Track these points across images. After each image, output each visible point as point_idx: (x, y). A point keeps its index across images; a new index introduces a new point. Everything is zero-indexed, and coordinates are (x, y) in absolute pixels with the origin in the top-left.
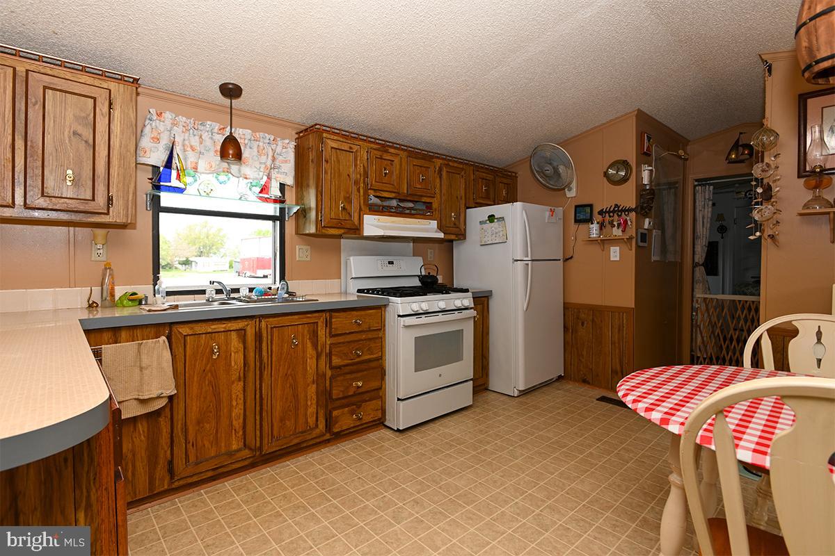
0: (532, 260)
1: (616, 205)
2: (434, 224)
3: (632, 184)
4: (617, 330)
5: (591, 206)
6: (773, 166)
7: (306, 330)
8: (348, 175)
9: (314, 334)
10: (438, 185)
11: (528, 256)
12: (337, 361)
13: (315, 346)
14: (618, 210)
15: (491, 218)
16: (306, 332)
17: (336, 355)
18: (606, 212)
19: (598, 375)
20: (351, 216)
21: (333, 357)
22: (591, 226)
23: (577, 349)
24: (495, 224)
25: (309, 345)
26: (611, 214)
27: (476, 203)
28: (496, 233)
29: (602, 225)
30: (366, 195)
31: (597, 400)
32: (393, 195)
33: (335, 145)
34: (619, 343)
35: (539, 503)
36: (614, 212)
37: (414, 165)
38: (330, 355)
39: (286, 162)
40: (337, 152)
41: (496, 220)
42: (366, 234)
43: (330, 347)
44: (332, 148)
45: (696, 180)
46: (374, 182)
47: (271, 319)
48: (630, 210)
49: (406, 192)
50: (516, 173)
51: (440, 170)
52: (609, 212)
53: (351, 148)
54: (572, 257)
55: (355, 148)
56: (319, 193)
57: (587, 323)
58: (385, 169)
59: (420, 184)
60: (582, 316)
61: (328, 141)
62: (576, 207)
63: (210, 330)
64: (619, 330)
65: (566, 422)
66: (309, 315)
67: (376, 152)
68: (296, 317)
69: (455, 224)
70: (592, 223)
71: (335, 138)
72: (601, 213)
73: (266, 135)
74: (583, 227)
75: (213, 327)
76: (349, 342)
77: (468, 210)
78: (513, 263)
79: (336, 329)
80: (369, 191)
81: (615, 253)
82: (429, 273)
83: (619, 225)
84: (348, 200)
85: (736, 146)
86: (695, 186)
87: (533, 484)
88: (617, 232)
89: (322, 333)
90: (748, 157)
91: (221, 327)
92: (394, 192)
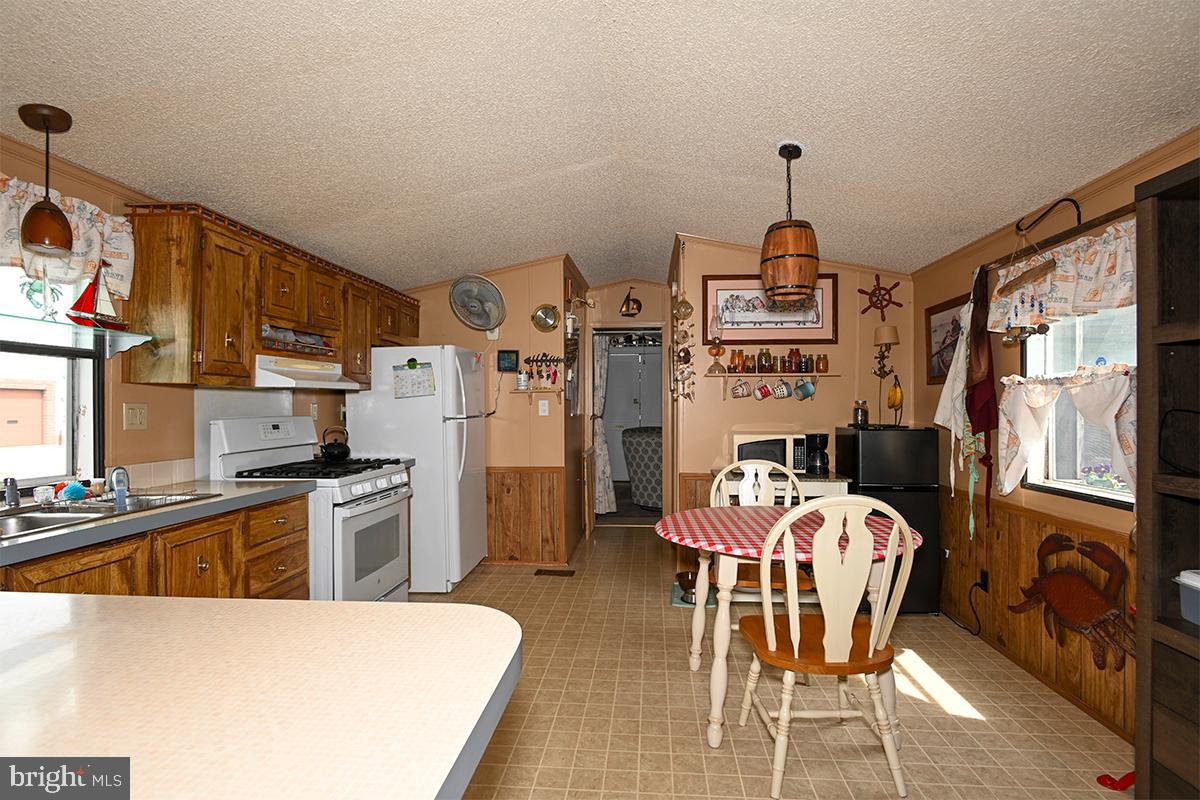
0: (468, 417)
1: (544, 355)
2: (338, 369)
3: (559, 332)
4: (547, 494)
5: (516, 353)
6: (690, 334)
7: (213, 545)
8: (237, 291)
9: (227, 549)
10: (342, 313)
11: (462, 414)
12: (256, 586)
13: (227, 568)
14: (545, 359)
15: (412, 363)
16: (216, 546)
17: (254, 578)
18: (533, 361)
19: (527, 549)
20: (239, 356)
21: (252, 582)
22: (520, 376)
23: (503, 522)
24: (417, 372)
25: (220, 568)
26: (539, 364)
27: (383, 340)
28: (420, 383)
29: (530, 376)
30: (259, 324)
31: (536, 574)
32: (291, 325)
33: (220, 242)
34: (549, 508)
35: (560, 684)
36: (542, 361)
37: (317, 283)
38: (247, 578)
39: (120, 255)
40: (221, 253)
41: (418, 366)
42: (259, 383)
43: (246, 566)
44: (217, 246)
45: (595, 329)
46: (270, 305)
47: (170, 534)
48: (558, 361)
49: (306, 321)
50: (418, 301)
51: (345, 292)
52: (537, 361)
53: (242, 249)
54: (494, 412)
55: (247, 250)
56: (196, 318)
57: (514, 490)
58: (283, 287)
59: (324, 310)
60: (508, 481)
61: (212, 235)
62: (500, 352)
63: (78, 568)
64: (550, 493)
65: (523, 605)
66: (222, 520)
67: (272, 258)
68: (205, 525)
69: (360, 369)
70: (520, 373)
71: (219, 230)
72: (527, 361)
73: (87, 204)
74: (507, 376)
75: (84, 561)
76: (268, 554)
77: (373, 349)
78: (444, 421)
79: (255, 536)
80: (263, 318)
81: (544, 407)
82: (336, 440)
83: (548, 376)
84: (237, 331)
85: (628, 299)
86: (594, 335)
87: (540, 671)
88: (546, 383)
89: (237, 544)
90: (636, 311)
91: (95, 559)
92: (293, 321)
